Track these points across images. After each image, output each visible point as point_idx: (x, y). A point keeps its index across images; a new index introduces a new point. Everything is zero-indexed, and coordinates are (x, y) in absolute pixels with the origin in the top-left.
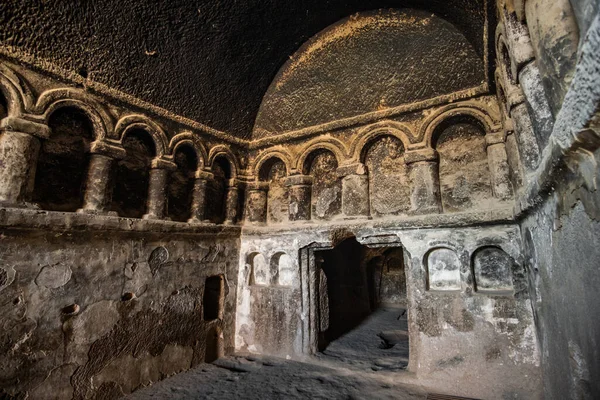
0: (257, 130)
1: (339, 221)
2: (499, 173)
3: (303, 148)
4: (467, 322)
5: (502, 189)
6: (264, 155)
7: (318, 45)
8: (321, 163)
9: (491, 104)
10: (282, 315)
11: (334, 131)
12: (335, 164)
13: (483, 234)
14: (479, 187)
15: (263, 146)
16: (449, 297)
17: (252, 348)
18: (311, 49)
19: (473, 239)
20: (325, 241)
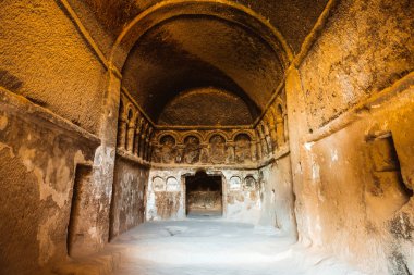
0: (160, 121)
1: (198, 165)
2: (254, 154)
3: (184, 134)
4: (242, 199)
5: (254, 159)
6: (163, 133)
7: (194, 92)
8: (190, 141)
9: (253, 132)
10: (172, 203)
11: (199, 130)
12: (198, 143)
13: (248, 172)
14: (247, 157)
15: (163, 129)
16: (237, 192)
17: (156, 218)
18: (191, 93)
19: (246, 173)
20: (193, 173)
